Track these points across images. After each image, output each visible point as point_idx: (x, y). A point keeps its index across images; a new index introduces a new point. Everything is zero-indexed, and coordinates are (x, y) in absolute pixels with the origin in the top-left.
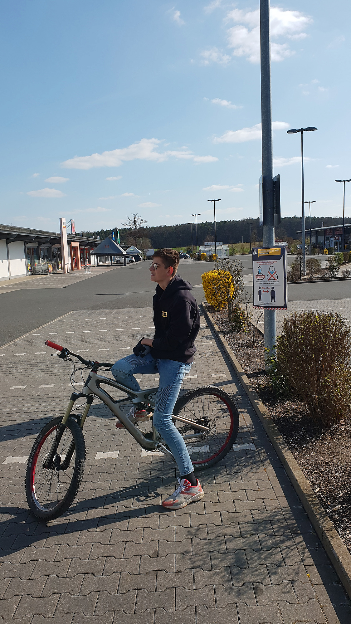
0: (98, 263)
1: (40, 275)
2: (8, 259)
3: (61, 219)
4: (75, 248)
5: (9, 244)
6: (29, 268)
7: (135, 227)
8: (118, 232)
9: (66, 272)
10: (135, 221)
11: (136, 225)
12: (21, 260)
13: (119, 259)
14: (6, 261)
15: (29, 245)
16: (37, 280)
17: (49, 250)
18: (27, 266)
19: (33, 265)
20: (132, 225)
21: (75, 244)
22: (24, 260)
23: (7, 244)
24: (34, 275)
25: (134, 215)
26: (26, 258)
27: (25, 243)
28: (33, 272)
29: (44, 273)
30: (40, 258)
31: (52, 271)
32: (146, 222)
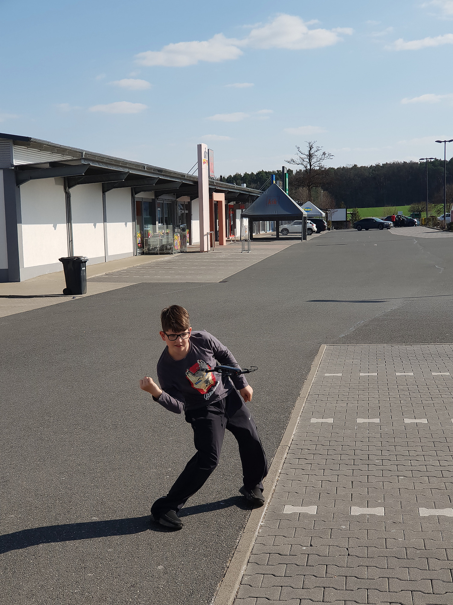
0: (251, 235)
1: (157, 254)
2: (105, 221)
3: (200, 147)
4: (219, 203)
5: (106, 193)
6: (139, 240)
7: (311, 166)
8: (287, 174)
9: (205, 250)
10: (310, 156)
11: (312, 163)
12: (126, 225)
13: (286, 226)
14: (100, 225)
15: (140, 196)
16: (158, 264)
17: (171, 207)
18: (135, 237)
19: (144, 235)
20: (305, 163)
21: (219, 197)
22: (130, 224)
23: (104, 192)
24: (147, 254)
25: (309, 143)
26: (134, 220)
27: (134, 192)
28: (145, 249)
29: (165, 250)
30: (157, 222)
31: (179, 247)
32: (331, 157)
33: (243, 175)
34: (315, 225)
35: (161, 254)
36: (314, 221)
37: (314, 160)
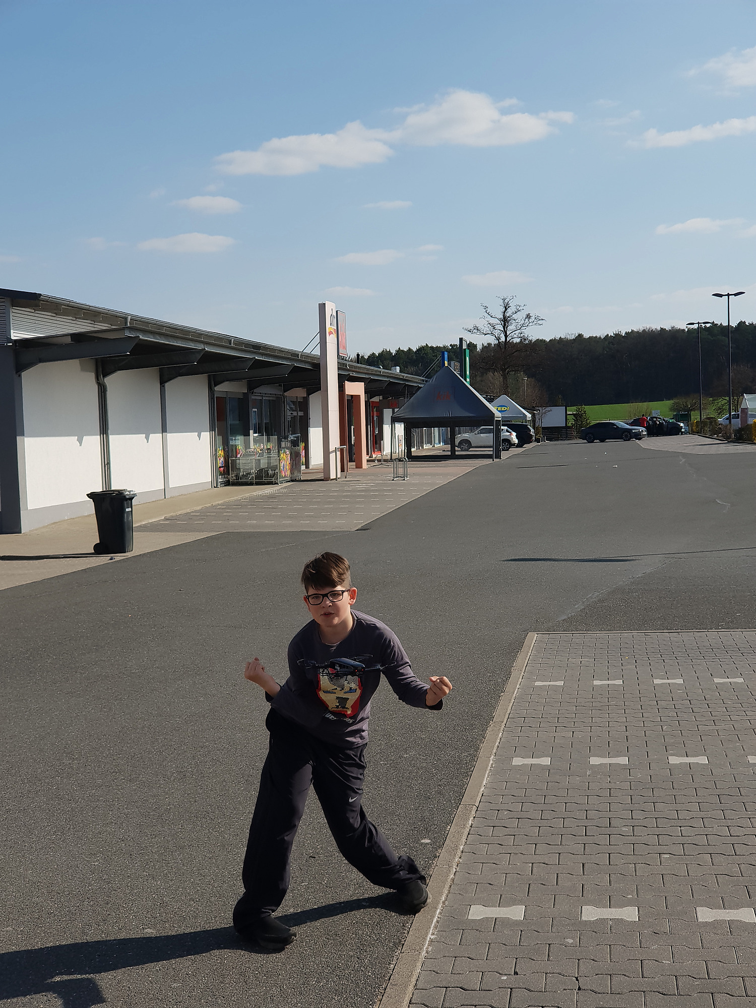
0: (409, 452)
1: (251, 484)
2: (164, 430)
3: (322, 307)
4: (354, 399)
5: (167, 385)
6: (221, 461)
7: (506, 336)
8: (467, 351)
9: (333, 476)
10: (505, 321)
11: (508, 333)
12: (199, 436)
13: (466, 436)
14: (156, 438)
15: (222, 388)
16: (253, 501)
17: (276, 406)
18: (214, 456)
19: (230, 453)
20: (496, 333)
21: (356, 389)
22: (206, 436)
23: (162, 383)
24: (234, 484)
25: (504, 300)
26: (212, 429)
27: (213, 383)
28: (232, 477)
29: (264, 477)
30: (251, 432)
31: (288, 473)
32: (540, 322)
33: (394, 352)
34: (514, 434)
35: (257, 484)
36: (513, 427)
37: (511, 328)
